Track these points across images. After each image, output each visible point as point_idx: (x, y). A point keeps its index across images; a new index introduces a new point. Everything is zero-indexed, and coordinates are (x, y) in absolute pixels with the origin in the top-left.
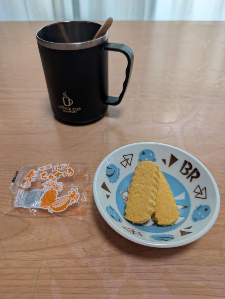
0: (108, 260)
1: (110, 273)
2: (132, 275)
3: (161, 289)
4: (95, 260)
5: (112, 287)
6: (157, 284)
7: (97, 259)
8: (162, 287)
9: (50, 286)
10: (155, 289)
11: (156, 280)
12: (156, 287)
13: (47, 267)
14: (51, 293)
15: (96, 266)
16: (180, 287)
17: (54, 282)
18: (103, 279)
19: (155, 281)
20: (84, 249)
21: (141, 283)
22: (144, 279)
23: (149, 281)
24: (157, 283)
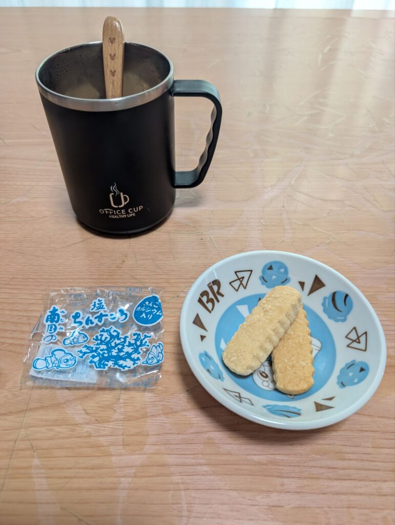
0: (122, 426)
1: (124, 445)
2: (158, 447)
3: (199, 467)
4: (102, 427)
5: (126, 467)
6: (193, 461)
7: (105, 426)
8: (201, 465)
9: (30, 467)
10: (190, 467)
11: (193, 454)
12: (192, 465)
13: (26, 439)
14: (31, 478)
15: (103, 436)
16: (229, 464)
17: (36, 462)
18: (112, 455)
19: (192, 456)
20: (85, 410)
21: (170, 459)
22: (176, 454)
23: (183, 456)
24: (194, 459)
